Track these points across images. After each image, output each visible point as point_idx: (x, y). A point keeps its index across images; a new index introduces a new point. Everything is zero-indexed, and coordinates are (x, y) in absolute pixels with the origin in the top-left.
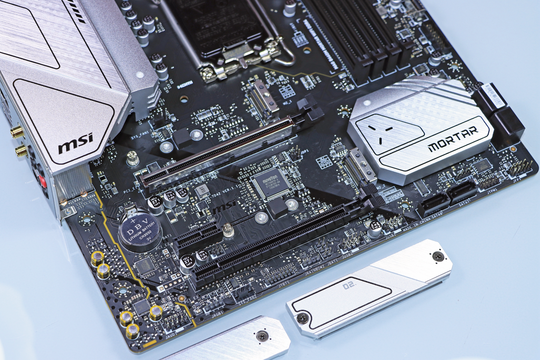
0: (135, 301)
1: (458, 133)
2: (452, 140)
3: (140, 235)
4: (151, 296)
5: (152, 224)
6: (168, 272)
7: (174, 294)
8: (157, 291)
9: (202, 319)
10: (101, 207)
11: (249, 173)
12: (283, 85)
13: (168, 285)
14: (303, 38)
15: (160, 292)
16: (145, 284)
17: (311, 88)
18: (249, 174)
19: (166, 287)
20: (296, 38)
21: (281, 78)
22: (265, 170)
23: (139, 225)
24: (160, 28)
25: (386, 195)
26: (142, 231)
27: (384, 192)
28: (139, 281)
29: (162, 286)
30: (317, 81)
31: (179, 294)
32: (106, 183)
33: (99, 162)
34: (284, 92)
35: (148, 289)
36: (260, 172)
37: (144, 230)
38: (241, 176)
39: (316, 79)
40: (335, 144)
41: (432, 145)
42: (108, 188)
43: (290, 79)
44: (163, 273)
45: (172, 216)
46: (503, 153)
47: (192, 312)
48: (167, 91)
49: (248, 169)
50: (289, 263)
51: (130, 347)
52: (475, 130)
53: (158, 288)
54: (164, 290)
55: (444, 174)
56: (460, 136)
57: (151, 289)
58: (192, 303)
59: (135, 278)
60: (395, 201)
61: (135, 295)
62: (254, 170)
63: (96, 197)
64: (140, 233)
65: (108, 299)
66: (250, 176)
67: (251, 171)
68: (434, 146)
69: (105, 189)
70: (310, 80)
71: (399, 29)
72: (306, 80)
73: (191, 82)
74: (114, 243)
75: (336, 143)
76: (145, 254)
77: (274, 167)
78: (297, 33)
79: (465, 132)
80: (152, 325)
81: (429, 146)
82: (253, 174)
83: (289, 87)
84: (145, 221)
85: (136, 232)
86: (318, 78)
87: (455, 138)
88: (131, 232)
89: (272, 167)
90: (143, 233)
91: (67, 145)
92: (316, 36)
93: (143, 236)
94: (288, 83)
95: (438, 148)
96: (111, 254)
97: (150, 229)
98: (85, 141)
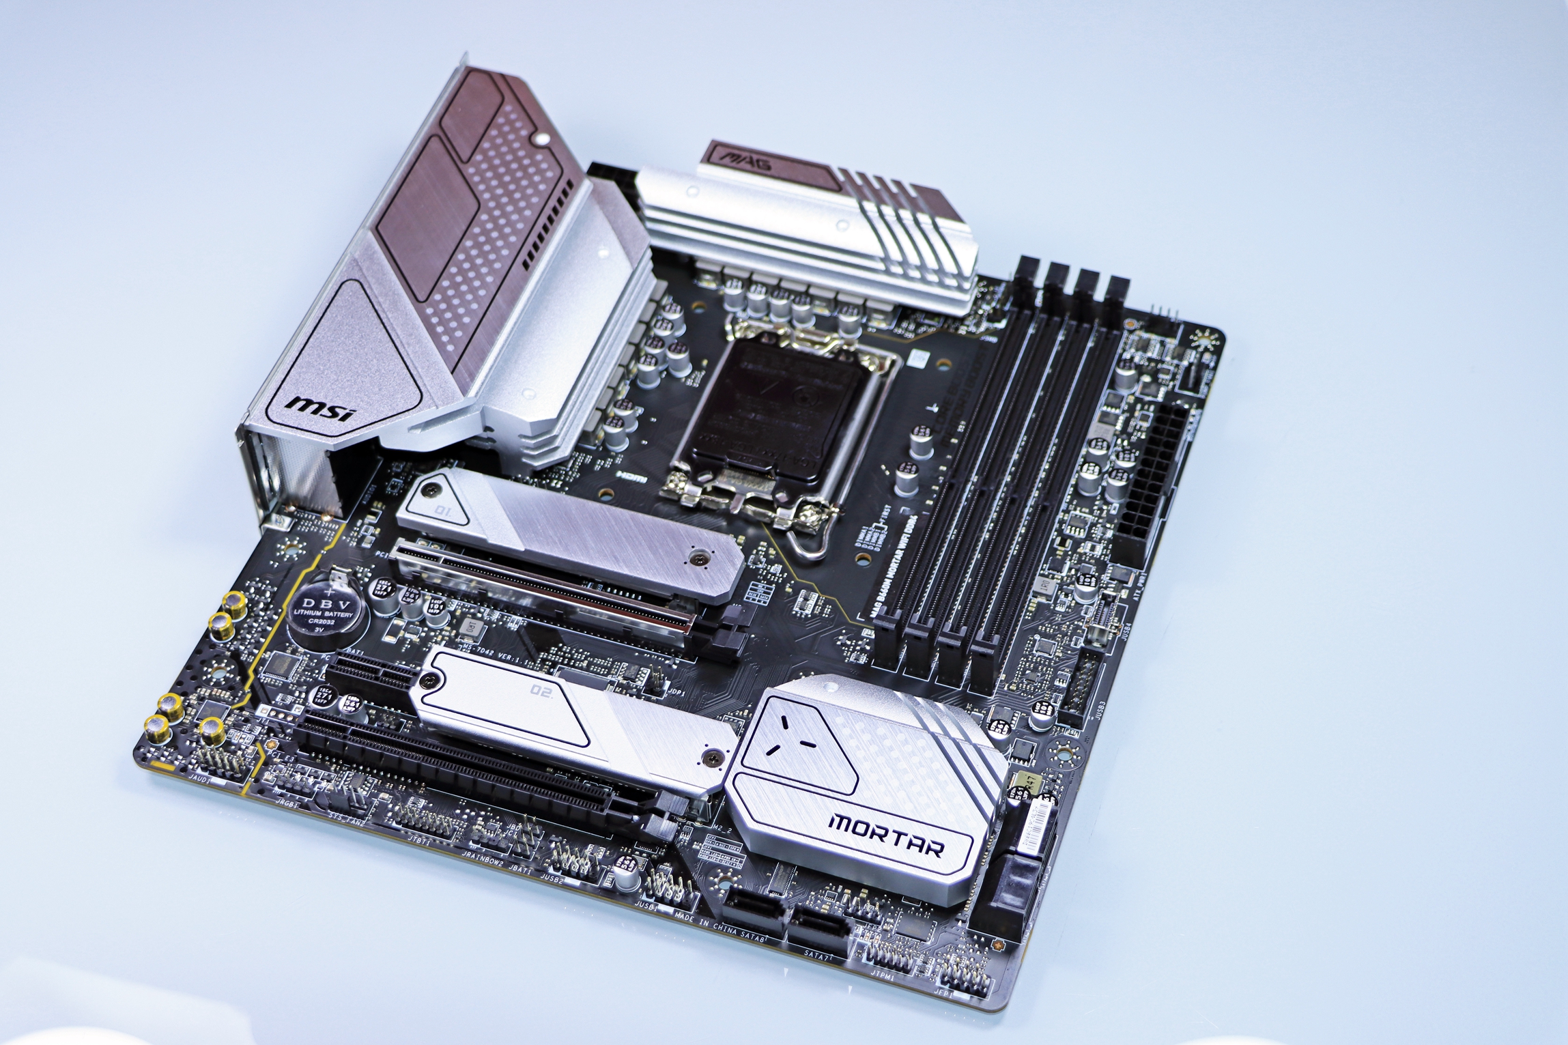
0: (218, 699)
1: (906, 835)
2: (881, 837)
3: (315, 617)
4: (241, 709)
5: (347, 615)
6: (299, 697)
7: (270, 730)
8: (255, 707)
9: (261, 792)
10: (327, 548)
11: (564, 658)
12: (765, 578)
13: (278, 713)
14: (878, 538)
15: (258, 713)
16: (252, 687)
17: (801, 614)
18: (563, 660)
19: (273, 713)
20: (868, 530)
21: (776, 568)
22: (592, 672)
23: (331, 602)
24: (694, 380)
25: (714, 846)
26: (323, 613)
27: (717, 839)
28: (252, 677)
29: (270, 708)
30: (822, 612)
31: (276, 736)
32: (370, 524)
33: (396, 491)
34: (756, 590)
35: (249, 696)
36: (581, 668)
37: (327, 614)
38: (549, 653)
39: (824, 607)
40: (734, 716)
41: (842, 818)
42: (366, 531)
43: (785, 581)
44: (292, 693)
45: (394, 631)
46: (975, 937)
47: (261, 773)
48: (597, 468)
49: (570, 653)
50: (463, 820)
51: (137, 748)
52: (937, 853)
53: (262, 706)
54: (265, 716)
55: (839, 890)
56: (904, 841)
57: (251, 699)
58: (275, 760)
59: (250, 672)
60: (719, 866)
61: (223, 690)
62: (576, 660)
63: (336, 531)
64: (319, 613)
65: (188, 666)
66: (562, 663)
67: (570, 659)
68: (845, 822)
69: (360, 529)
70: (812, 603)
71: (1044, 635)
72: (806, 599)
73: (643, 480)
74: (284, 606)
75: (738, 716)
76: (301, 650)
77: (609, 678)
78: (881, 525)
79: (919, 842)
80: (194, 745)
81: (837, 815)
82: (568, 665)
83: (771, 589)
84: (344, 604)
85: (316, 608)
86: (828, 610)
87: (892, 837)
88: (309, 603)
89: (606, 675)
90: (322, 617)
91: (309, 402)
92: (901, 550)
93: (316, 621)
94: (777, 583)
95: (846, 830)
96: (263, 617)
97: (337, 619)
98: (335, 415)
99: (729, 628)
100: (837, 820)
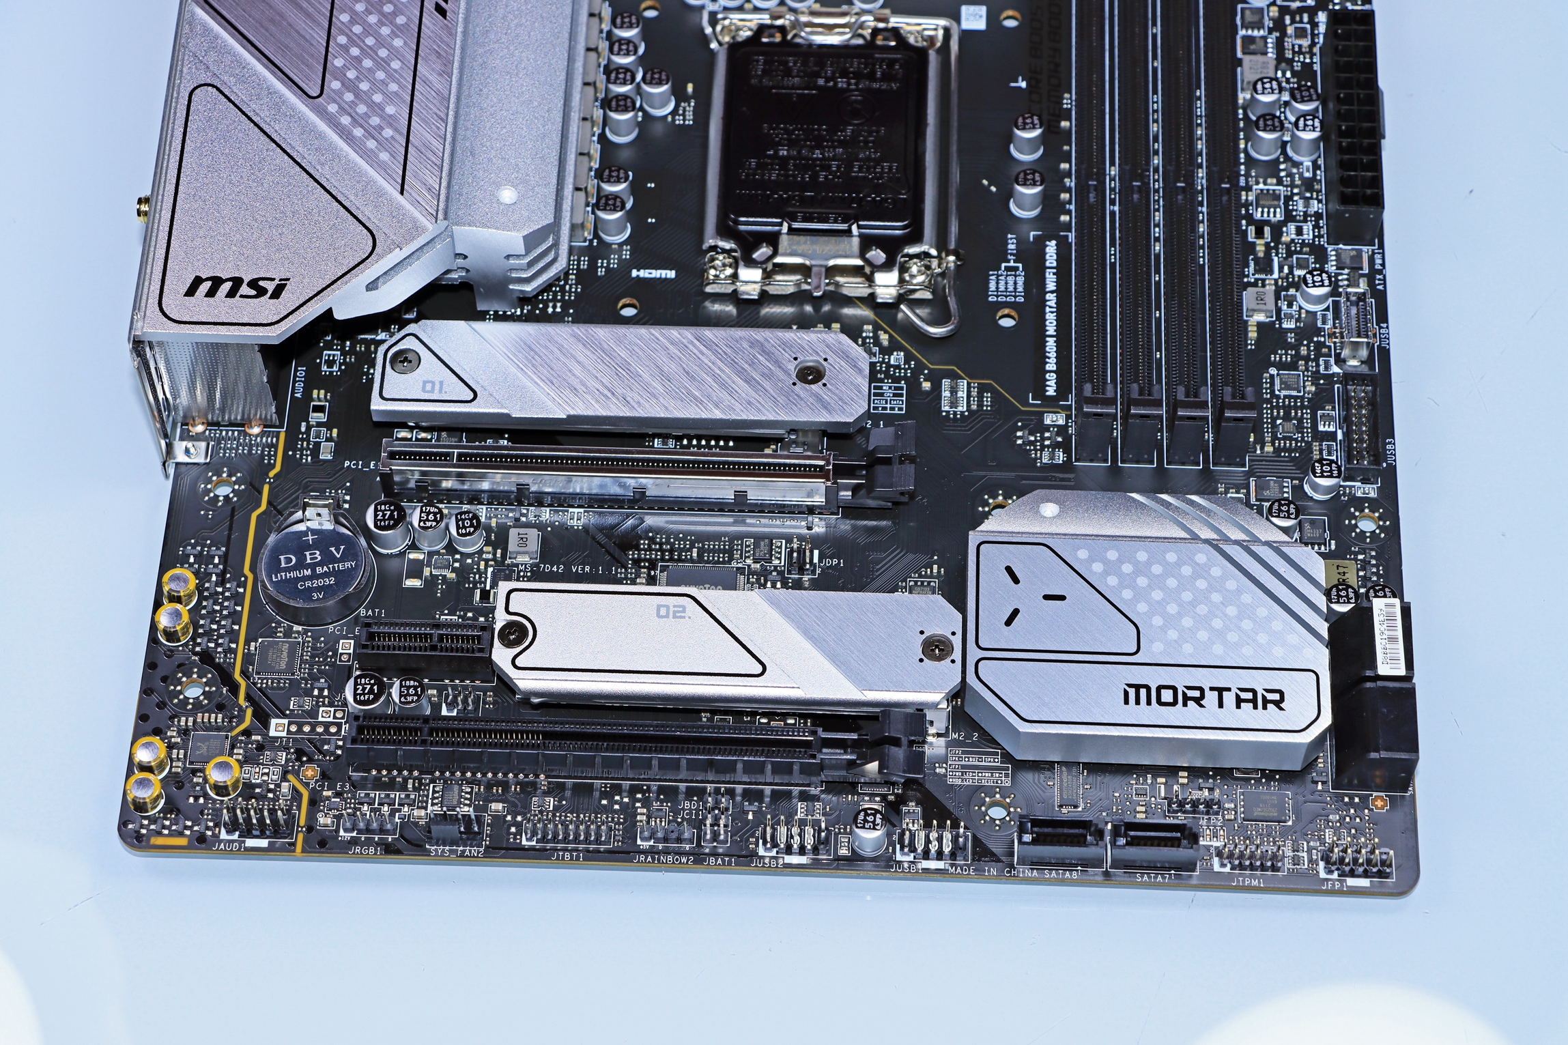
0: (209, 727)
1: (1229, 689)
3: (305, 578)
4: (247, 733)
5: (348, 565)
6: (321, 695)
7: (300, 753)
8: (266, 726)
9: (323, 844)
10: (272, 474)
11: (663, 551)
12: (887, 376)
13: (300, 726)
14: (1015, 283)
15: (272, 733)
16: (249, 698)
17: (955, 413)
18: (663, 555)
19: (294, 728)
20: (998, 276)
21: (897, 358)
22: (708, 562)
23: (318, 552)
24: (684, 115)
25: (963, 763)
26: (314, 570)
27: (964, 752)
28: (243, 684)
29: (286, 721)
30: (980, 405)
31: (310, 760)
32: (319, 425)
33: (335, 368)
34: (882, 395)
35: (249, 712)
36: (692, 560)
37: (319, 570)
38: (639, 550)
39: (981, 397)
40: (921, 576)
41: (1137, 687)
42: (318, 436)
43: (917, 372)
44: (308, 693)
45: (415, 570)
46: (1346, 799)
47: (311, 817)
48: (601, 272)
49: (668, 542)
50: (616, 812)
51: (123, 824)
52: (1277, 704)
53: (274, 722)
54: (284, 734)
55: (1149, 781)
56: (1229, 698)
57: (254, 715)
58: (325, 793)
59: (237, 676)
60: (980, 788)
61: (210, 712)
62: (680, 550)
63: (275, 446)
64: (308, 572)
65: (146, 691)
66: (663, 560)
67: (671, 551)
68: (1143, 692)
69: (308, 435)
70: (962, 394)
71: (1281, 366)
72: (954, 391)
73: (671, 274)
74: (246, 570)
75: (926, 576)
76: (297, 628)
77: (734, 564)
78: (1012, 264)
79: (1249, 696)
80: (201, 800)
81: (1130, 686)
82: (671, 559)
83: (901, 388)
84: (338, 550)
85: (301, 565)
86: (987, 398)
88: (289, 560)
89: (729, 562)
90: (314, 576)
91: (217, 282)
92: (1052, 292)
93: (308, 584)
94: (905, 378)
95: (1149, 703)
96: (223, 593)
97: (335, 573)
98: (261, 292)
99: (887, 461)
100: (1132, 692)
